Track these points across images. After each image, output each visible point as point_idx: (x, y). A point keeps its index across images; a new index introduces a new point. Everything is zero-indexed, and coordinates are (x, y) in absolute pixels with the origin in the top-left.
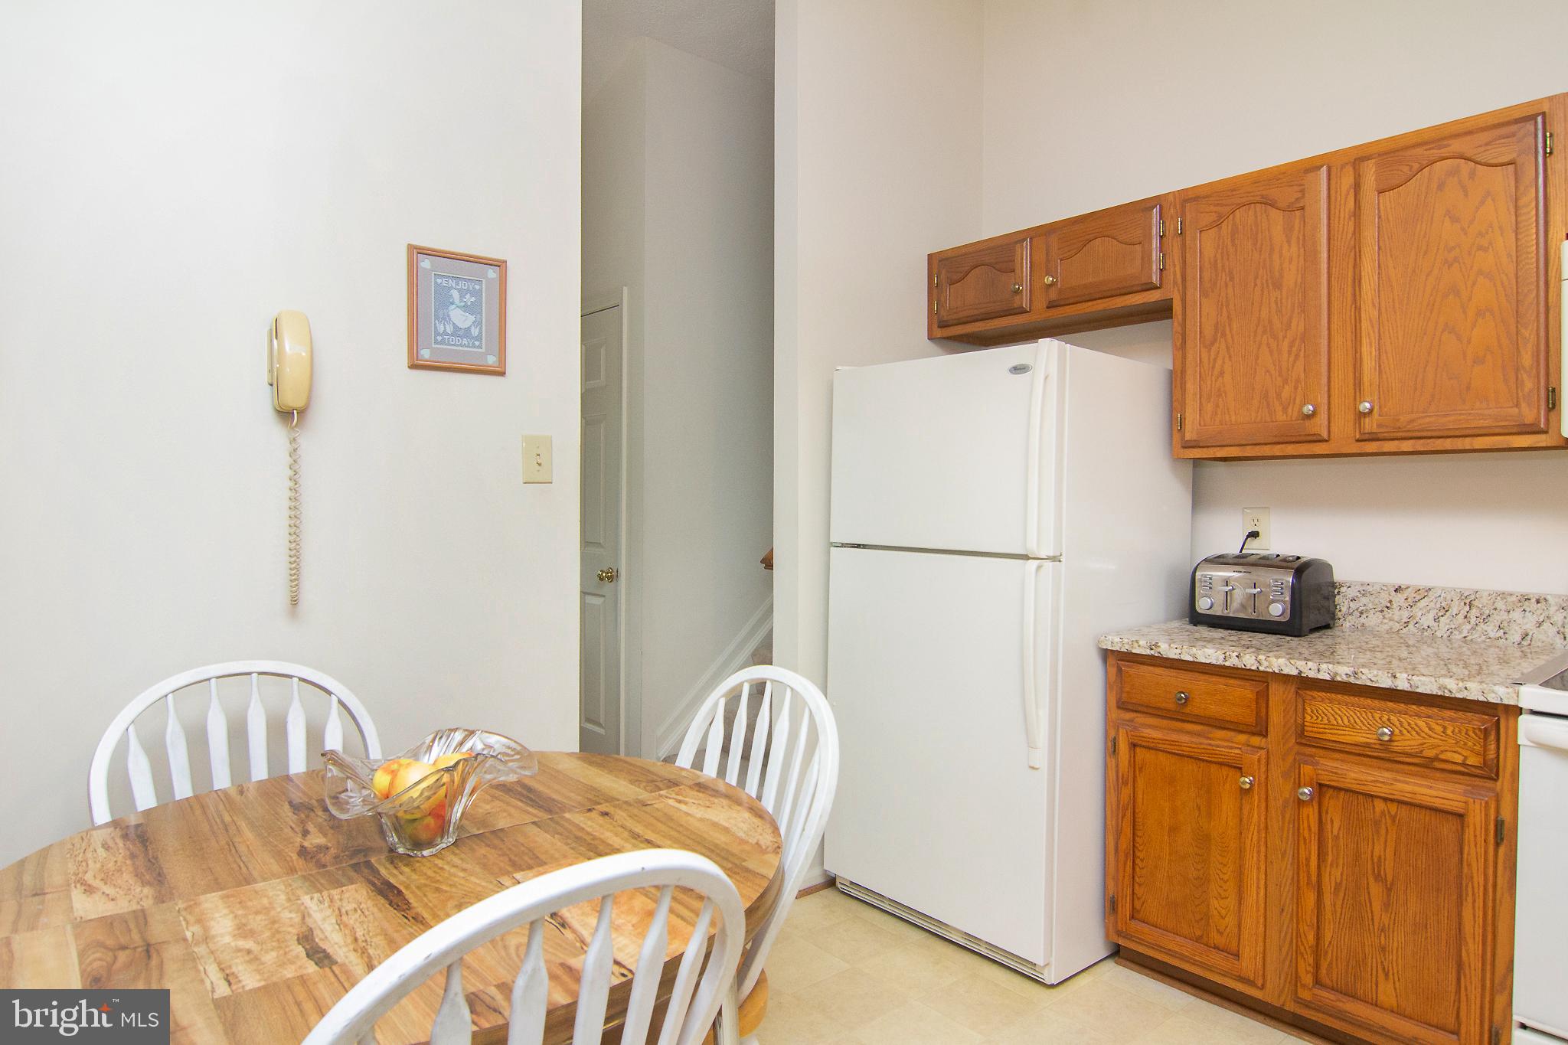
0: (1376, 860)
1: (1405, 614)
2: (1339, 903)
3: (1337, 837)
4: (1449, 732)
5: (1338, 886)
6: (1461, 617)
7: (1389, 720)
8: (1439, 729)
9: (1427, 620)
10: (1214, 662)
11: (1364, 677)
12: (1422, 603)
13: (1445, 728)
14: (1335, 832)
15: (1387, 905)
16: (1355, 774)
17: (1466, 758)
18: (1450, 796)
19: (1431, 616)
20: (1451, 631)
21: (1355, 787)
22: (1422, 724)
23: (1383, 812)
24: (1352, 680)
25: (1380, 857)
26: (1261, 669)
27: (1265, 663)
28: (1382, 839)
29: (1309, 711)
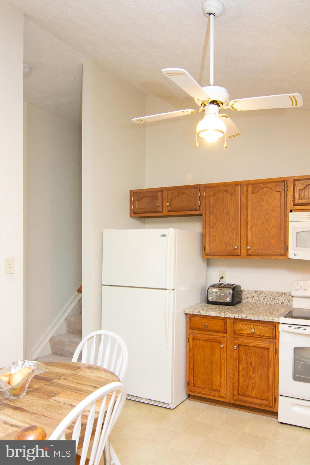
0: (251, 361)
1: (257, 298)
2: (243, 373)
3: (243, 357)
4: (266, 329)
5: (243, 369)
6: (269, 298)
7: (254, 327)
8: (264, 329)
9: (262, 300)
10: (214, 316)
11: (248, 317)
12: (261, 295)
13: (265, 328)
14: (242, 356)
15: (253, 372)
16: (247, 341)
17: (269, 335)
18: (266, 344)
19: (263, 298)
20: (267, 302)
21: (246, 344)
22: (260, 328)
23: (252, 350)
24: (246, 318)
25: (252, 361)
26: (225, 317)
27: (226, 315)
28: (252, 357)
29: (236, 326)
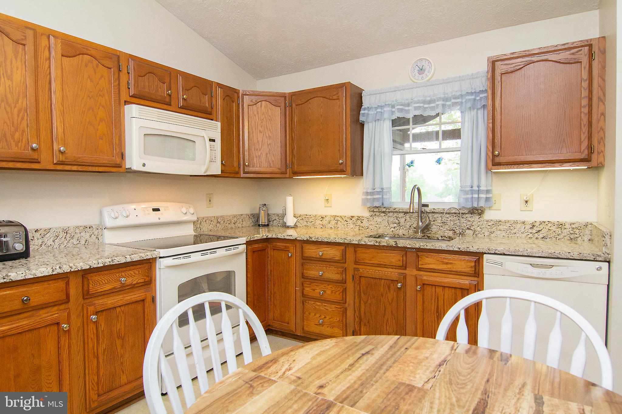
0: (118, 331)
1: (40, 241)
2: (105, 357)
3: (103, 331)
4: (140, 273)
5: (104, 350)
6: (63, 238)
7: (121, 275)
8: (137, 272)
9: (50, 242)
11: (115, 261)
12: (48, 235)
13: (139, 271)
14: (102, 329)
15: (123, 346)
16: (110, 301)
17: (145, 279)
18: (141, 295)
19: (51, 240)
20: (60, 245)
21: (111, 307)
22: (132, 272)
23: (120, 312)
24: (111, 263)
25: (119, 330)
26: (72, 270)
27: (74, 267)
28: (120, 323)
29: (91, 282)
